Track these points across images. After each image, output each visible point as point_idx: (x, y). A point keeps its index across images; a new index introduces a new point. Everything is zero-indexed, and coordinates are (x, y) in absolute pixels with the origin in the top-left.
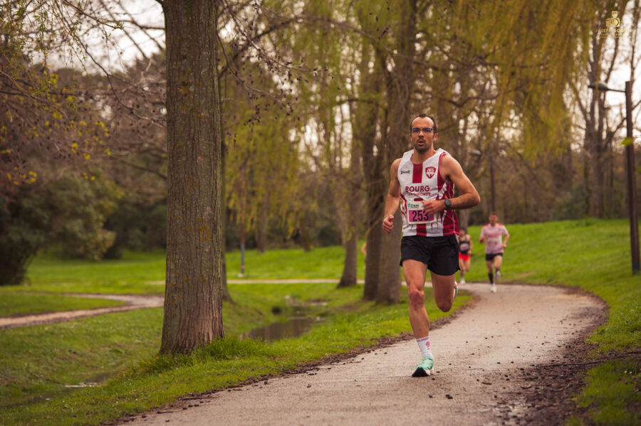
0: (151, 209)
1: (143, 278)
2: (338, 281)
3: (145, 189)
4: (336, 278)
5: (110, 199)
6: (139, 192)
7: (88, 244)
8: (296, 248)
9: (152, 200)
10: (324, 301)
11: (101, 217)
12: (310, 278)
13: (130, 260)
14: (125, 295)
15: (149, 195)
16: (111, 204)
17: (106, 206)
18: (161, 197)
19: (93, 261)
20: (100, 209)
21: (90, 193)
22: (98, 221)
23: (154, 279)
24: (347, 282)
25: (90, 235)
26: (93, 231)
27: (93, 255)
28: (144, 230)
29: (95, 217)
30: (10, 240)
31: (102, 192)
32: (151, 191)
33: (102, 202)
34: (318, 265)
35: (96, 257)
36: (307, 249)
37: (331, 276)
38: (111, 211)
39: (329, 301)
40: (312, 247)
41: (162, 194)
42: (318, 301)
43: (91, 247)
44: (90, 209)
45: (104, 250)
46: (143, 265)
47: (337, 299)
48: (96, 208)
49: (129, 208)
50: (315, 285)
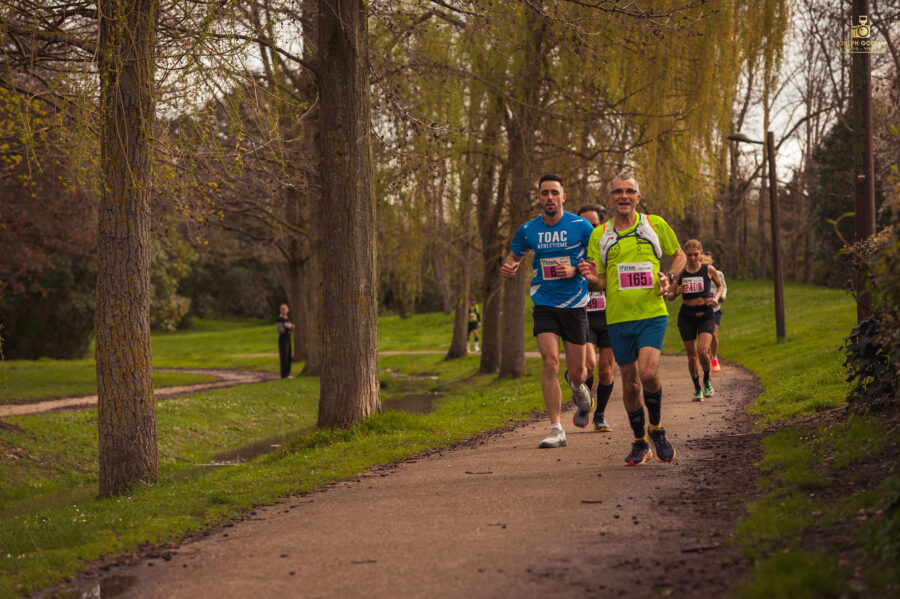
0: (224, 271)
1: (220, 351)
2: (446, 352)
3: (220, 250)
4: (443, 349)
5: (184, 262)
6: (211, 253)
7: (161, 312)
8: (389, 315)
9: (227, 261)
10: (432, 374)
11: (175, 281)
12: (411, 349)
13: (202, 329)
14: (212, 369)
15: (224, 256)
16: (185, 266)
17: (180, 269)
18: (238, 258)
19: (167, 331)
20: (172, 272)
21: (162, 255)
22: (170, 285)
23: (233, 352)
24: (456, 353)
25: (163, 302)
26: (166, 297)
27: (167, 324)
28: (215, 294)
29: (168, 282)
30: (74, 309)
31: (174, 254)
32: (226, 251)
33: (176, 265)
34: (418, 334)
35: (170, 327)
36: (404, 316)
37: (433, 346)
38: (185, 275)
39: (438, 374)
40: (408, 314)
41: (239, 254)
42: (425, 374)
43: (164, 314)
44: (162, 273)
45: (179, 320)
46: (217, 335)
47: (447, 372)
48: (168, 272)
49: (200, 270)
50: (418, 357)
